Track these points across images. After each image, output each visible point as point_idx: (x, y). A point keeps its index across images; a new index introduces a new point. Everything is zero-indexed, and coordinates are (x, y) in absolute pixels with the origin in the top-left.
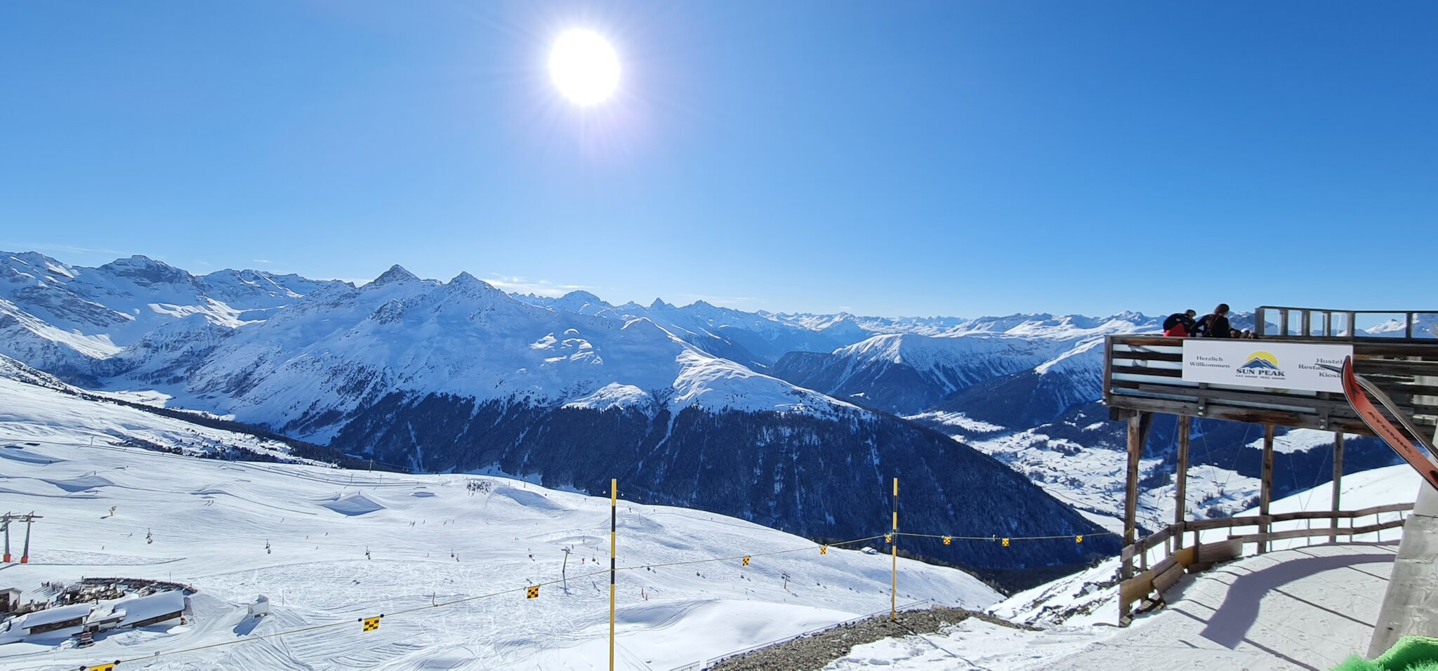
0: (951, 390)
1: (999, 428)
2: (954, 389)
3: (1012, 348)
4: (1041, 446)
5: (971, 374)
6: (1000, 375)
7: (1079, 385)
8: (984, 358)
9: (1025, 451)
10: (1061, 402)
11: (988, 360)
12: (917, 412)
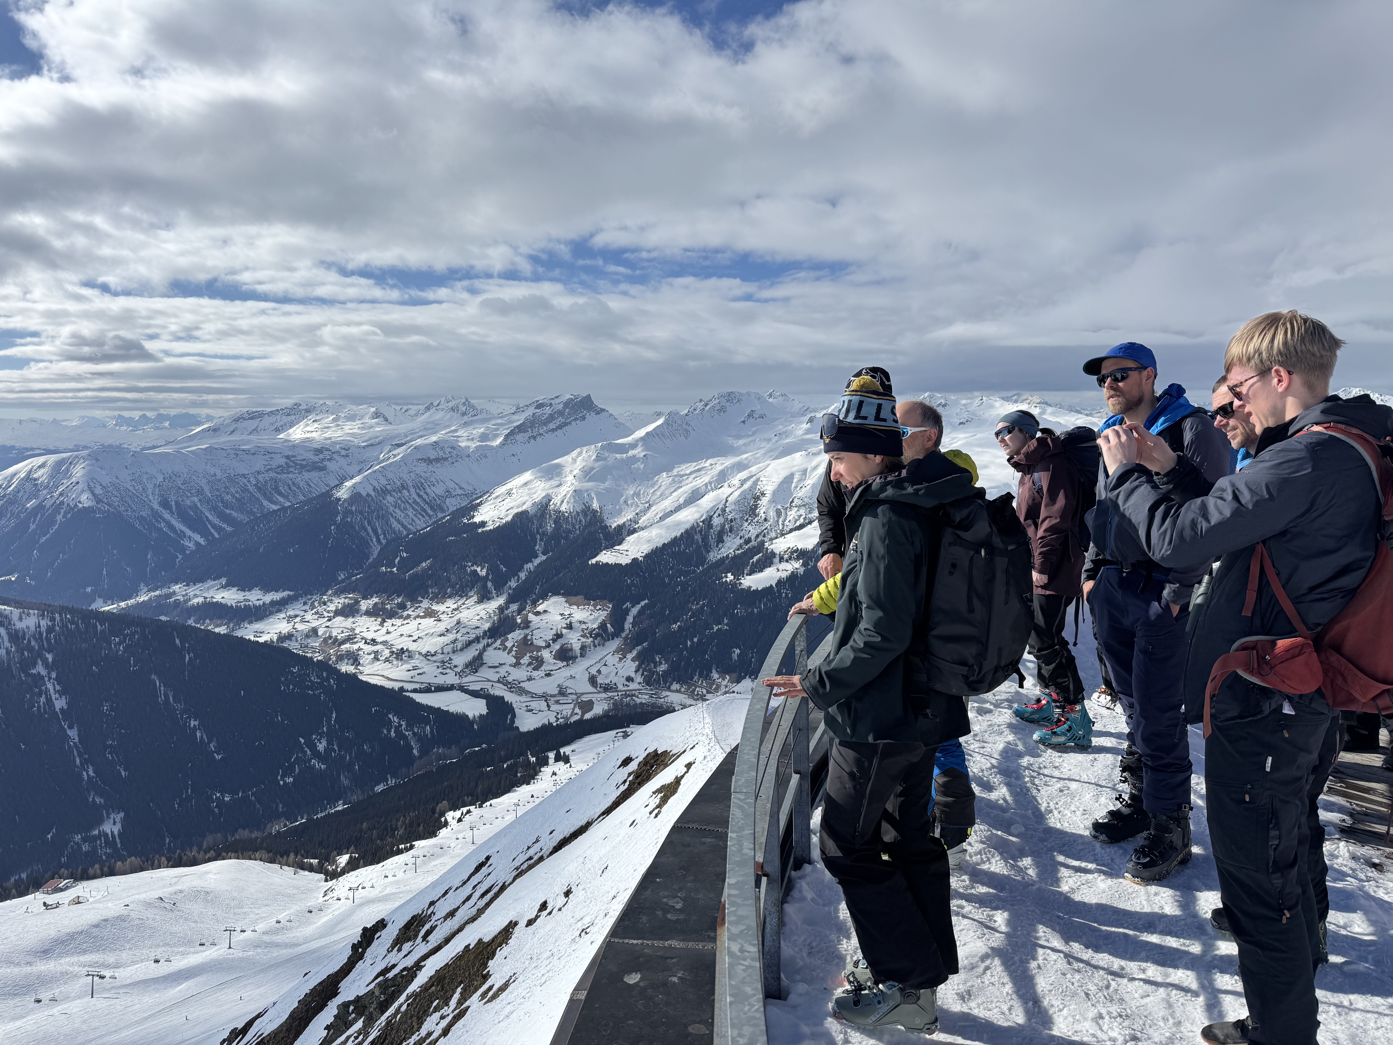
0: (197, 544)
1: (286, 593)
2: (202, 541)
3: (293, 462)
4: (349, 611)
5: (228, 511)
6: (278, 507)
7: (397, 511)
8: (249, 481)
9: (329, 624)
10: (374, 540)
11: (255, 485)
12: (134, 592)
